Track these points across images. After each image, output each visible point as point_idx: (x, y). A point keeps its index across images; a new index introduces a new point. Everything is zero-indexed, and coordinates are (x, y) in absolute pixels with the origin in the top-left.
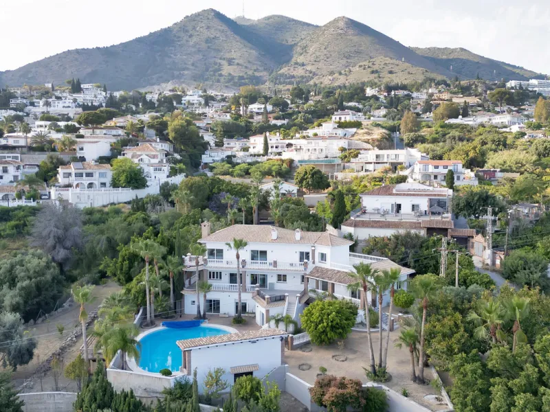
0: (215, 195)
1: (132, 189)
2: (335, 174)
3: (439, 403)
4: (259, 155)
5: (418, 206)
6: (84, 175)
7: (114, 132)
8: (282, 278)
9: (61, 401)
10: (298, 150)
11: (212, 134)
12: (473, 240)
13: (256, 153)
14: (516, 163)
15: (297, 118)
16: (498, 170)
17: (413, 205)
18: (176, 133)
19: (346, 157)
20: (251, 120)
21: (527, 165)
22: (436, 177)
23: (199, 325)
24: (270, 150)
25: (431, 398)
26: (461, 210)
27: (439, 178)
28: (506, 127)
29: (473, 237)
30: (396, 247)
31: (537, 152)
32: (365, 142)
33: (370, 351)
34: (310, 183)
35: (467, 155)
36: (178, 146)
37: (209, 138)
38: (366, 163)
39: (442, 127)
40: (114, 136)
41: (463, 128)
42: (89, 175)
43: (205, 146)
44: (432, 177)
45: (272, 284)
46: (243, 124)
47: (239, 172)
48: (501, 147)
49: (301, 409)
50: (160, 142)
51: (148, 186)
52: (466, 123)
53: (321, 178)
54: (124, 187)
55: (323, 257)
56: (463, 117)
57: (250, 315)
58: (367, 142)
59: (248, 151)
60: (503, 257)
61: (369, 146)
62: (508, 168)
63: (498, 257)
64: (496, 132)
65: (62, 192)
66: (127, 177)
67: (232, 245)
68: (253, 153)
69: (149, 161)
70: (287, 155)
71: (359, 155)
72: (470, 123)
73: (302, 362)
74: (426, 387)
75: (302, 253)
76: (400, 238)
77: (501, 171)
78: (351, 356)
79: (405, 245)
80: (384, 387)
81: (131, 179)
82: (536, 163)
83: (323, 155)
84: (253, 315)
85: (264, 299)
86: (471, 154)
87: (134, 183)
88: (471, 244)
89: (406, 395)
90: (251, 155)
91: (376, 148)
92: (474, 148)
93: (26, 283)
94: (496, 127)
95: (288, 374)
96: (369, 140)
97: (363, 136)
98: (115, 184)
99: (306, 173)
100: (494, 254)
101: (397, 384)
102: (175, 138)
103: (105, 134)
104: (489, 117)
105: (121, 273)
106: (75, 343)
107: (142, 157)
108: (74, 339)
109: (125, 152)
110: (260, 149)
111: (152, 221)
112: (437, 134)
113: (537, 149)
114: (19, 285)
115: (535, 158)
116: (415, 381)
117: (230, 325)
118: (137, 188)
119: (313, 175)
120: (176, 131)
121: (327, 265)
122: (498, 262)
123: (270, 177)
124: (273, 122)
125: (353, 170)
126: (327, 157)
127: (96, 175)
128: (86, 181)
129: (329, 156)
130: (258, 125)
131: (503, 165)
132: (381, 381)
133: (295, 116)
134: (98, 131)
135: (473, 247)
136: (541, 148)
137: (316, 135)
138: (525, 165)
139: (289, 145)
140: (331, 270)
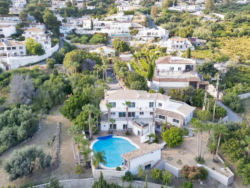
0: (84, 60)
1: (39, 56)
2: (129, 42)
3: (226, 171)
4: (89, 30)
5: (181, 68)
6: (11, 48)
7: (14, 18)
8: (142, 113)
9: (74, 183)
10: (109, 28)
11: (60, 15)
12: (209, 86)
13: (87, 28)
14: (204, 35)
15: (99, 5)
16: (197, 38)
17: (179, 68)
18: (47, 19)
19: (132, 32)
20: (76, 6)
21: (209, 36)
22: (177, 46)
23: (112, 137)
24: (94, 27)
25: (222, 169)
26: (200, 71)
27: (179, 47)
28: (193, 12)
29: (208, 85)
30: (184, 95)
31: (212, 29)
32: (139, 23)
33: (198, 153)
34: (122, 49)
35: (186, 33)
36: (49, 26)
37: (60, 18)
38: (143, 37)
39: (167, 12)
40: (14, 21)
41: (176, 13)
42: (14, 48)
43: (59, 23)
44: (176, 46)
45: (138, 116)
46: (74, 9)
47: (84, 41)
48: (196, 25)
49: (174, 177)
50: (40, 24)
51: (45, 53)
52: (177, 10)
53: (127, 46)
54: (35, 55)
55: (160, 105)
56: (175, 6)
57: (130, 130)
58: (140, 23)
59: (82, 27)
60: (222, 95)
61: (141, 26)
62: (201, 37)
63: (220, 95)
64: (192, 16)
65: (2, 59)
66: (35, 50)
67: (125, 104)
68: (85, 28)
69: (41, 38)
70: (104, 31)
71: (139, 32)
72: (179, 10)
73: (168, 156)
74: (218, 164)
75: (150, 103)
76: (186, 91)
77: (198, 39)
78: (185, 151)
79: (188, 94)
80: (204, 166)
81: (38, 51)
82: (213, 35)
83: (121, 31)
84: (131, 130)
85: (141, 126)
86: (188, 32)
87: (39, 53)
88: (207, 87)
89: (214, 169)
90: (85, 29)
91: (144, 27)
92: (189, 29)
93: (25, 122)
94: (190, 12)
95: (166, 163)
96: (140, 22)
97: (137, 20)
98: (29, 53)
99: (120, 44)
100: (218, 93)
101: (208, 164)
102: (47, 22)
103: (9, 20)
104: (186, 6)
105: (69, 115)
106: (59, 150)
107: (37, 36)
108: (58, 148)
109: (25, 32)
110: (89, 26)
111: (66, 81)
112: (166, 16)
113: (212, 27)
114: (22, 124)
115: (211, 32)
116: (214, 162)
117: (125, 136)
118: (41, 55)
119: (123, 45)
120: (47, 18)
121: (162, 108)
122: (220, 97)
123: (99, 43)
124: (88, 8)
125: (137, 40)
126: (123, 32)
127: (18, 48)
128: (13, 52)
129: (124, 31)
130: (82, 10)
131: (199, 36)
132: (202, 163)
133: (98, 4)
134: (5, 18)
135: (208, 89)
136: (213, 27)
137: (115, 19)
138: (208, 36)
139: (103, 24)
140: (165, 110)
